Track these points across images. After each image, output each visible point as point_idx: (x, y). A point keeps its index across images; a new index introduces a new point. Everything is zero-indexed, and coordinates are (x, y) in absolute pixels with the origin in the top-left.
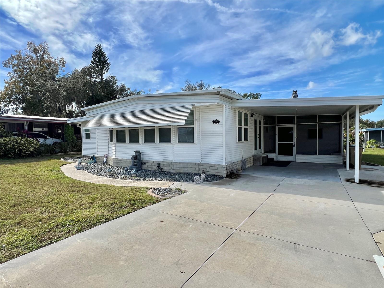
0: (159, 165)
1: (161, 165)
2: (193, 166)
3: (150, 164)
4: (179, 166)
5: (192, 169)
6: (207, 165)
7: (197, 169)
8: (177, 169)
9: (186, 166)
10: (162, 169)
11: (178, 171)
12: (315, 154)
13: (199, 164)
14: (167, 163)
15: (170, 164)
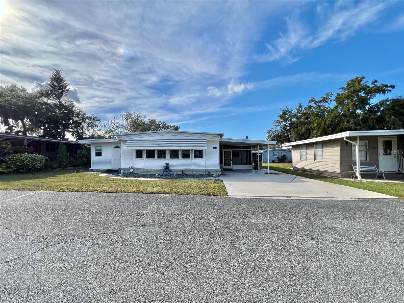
0: (183, 171)
1: (184, 171)
2: (202, 171)
3: (176, 171)
4: (195, 171)
5: (201, 172)
6: (211, 170)
7: (205, 172)
8: (194, 173)
9: (199, 171)
10: (184, 173)
11: (195, 174)
12: (241, 164)
13: (206, 169)
14: (188, 170)
15: (190, 170)
